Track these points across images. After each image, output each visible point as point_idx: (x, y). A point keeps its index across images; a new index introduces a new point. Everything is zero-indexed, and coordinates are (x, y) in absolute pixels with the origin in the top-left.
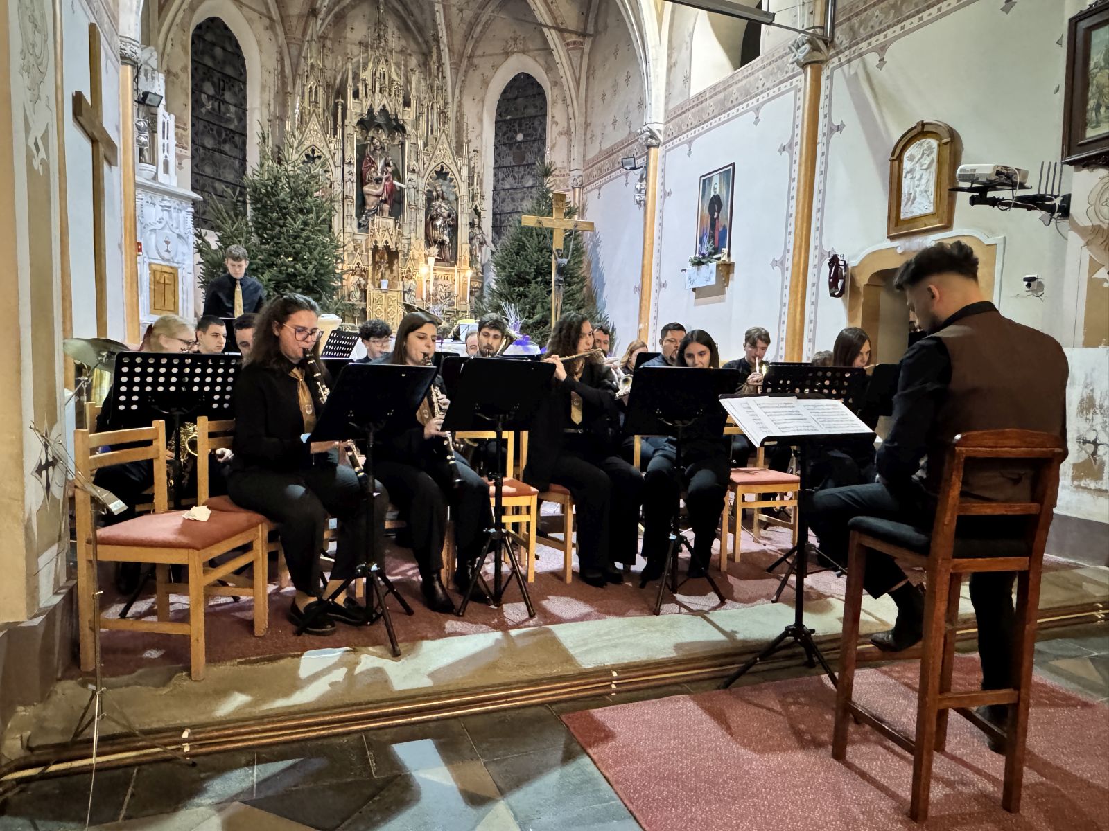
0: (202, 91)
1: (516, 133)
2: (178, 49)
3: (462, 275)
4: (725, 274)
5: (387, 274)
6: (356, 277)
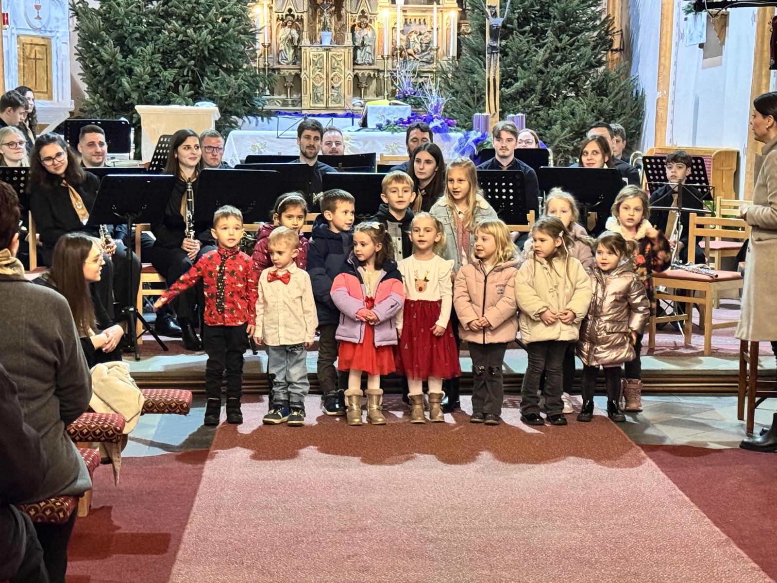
3: (446, 15)
4: (718, 27)
5: (332, 22)
6: (287, 29)
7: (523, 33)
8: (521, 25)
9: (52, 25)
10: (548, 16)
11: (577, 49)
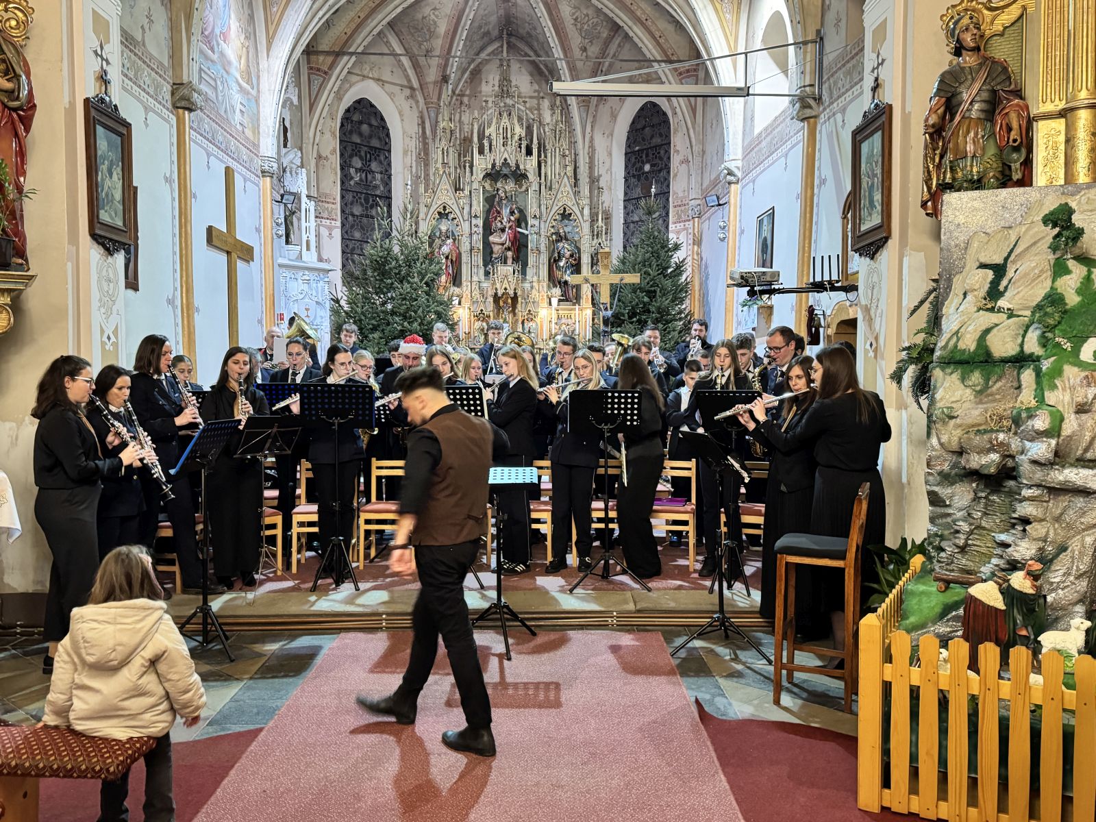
0: (350, 166)
1: (644, 163)
2: (328, 135)
3: (584, 313)
4: (766, 316)
5: (510, 318)
6: (480, 323)
7: (632, 323)
8: (630, 318)
9: (318, 321)
10: (649, 311)
11: (669, 333)
